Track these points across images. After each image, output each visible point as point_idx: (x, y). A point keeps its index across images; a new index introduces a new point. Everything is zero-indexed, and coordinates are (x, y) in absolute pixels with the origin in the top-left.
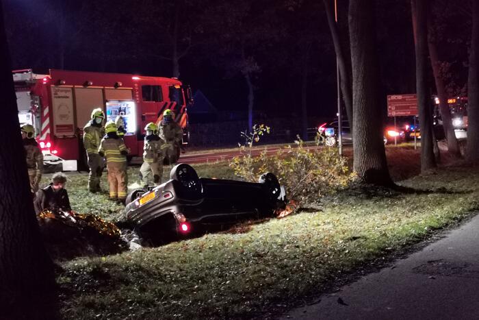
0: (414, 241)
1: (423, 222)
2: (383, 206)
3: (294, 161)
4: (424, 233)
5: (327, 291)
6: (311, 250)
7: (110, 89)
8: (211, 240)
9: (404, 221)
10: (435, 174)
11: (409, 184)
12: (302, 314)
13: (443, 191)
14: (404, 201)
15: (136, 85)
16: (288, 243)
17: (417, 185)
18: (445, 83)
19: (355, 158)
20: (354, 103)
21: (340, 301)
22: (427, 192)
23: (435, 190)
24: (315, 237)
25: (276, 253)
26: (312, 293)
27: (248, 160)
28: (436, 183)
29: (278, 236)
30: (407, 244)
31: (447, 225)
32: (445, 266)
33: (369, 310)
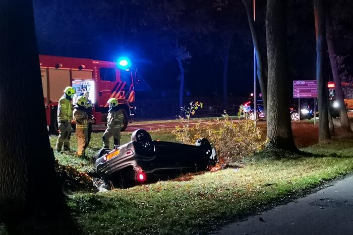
0: (311, 187)
1: (318, 176)
2: (289, 165)
3: (222, 130)
4: (318, 182)
5: (251, 215)
6: (238, 192)
7: (75, 71)
8: (163, 185)
9: (304, 175)
10: (329, 143)
11: (309, 150)
12: (236, 226)
13: (334, 155)
14: (305, 162)
15: (95, 68)
16: (221, 187)
17: (315, 151)
18: (340, 72)
19: (268, 129)
20: (268, 87)
21: (261, 219)
22: (322, 156)
23: (328, 155)
24: (240, 184)
25: (213, 193)
26: (242, 215)
27: (186, 128)
28: (330, 150)
29: (212, 183)
30: (306, 189)
31: (335, 178)
32: (331, 202)
33: (280, 224)
